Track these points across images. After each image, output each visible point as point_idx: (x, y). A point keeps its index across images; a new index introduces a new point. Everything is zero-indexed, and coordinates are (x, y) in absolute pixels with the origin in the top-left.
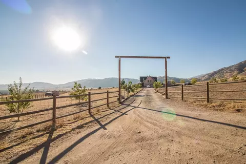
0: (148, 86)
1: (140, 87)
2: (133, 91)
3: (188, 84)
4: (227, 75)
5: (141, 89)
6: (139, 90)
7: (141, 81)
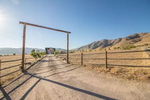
0: (50, 53)
1: (45, 54)
2: (40, 57)
3: (71, 53)
4: (85, 49)
5: (46, 55)
6: (45, 56)
7: (46, 50)
